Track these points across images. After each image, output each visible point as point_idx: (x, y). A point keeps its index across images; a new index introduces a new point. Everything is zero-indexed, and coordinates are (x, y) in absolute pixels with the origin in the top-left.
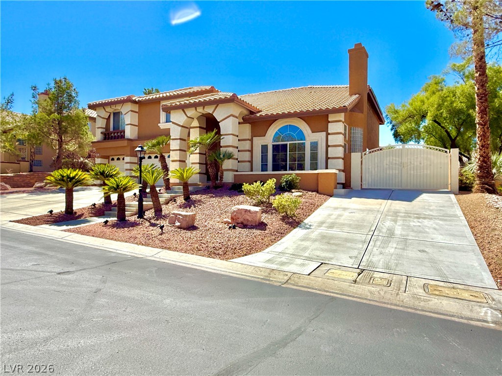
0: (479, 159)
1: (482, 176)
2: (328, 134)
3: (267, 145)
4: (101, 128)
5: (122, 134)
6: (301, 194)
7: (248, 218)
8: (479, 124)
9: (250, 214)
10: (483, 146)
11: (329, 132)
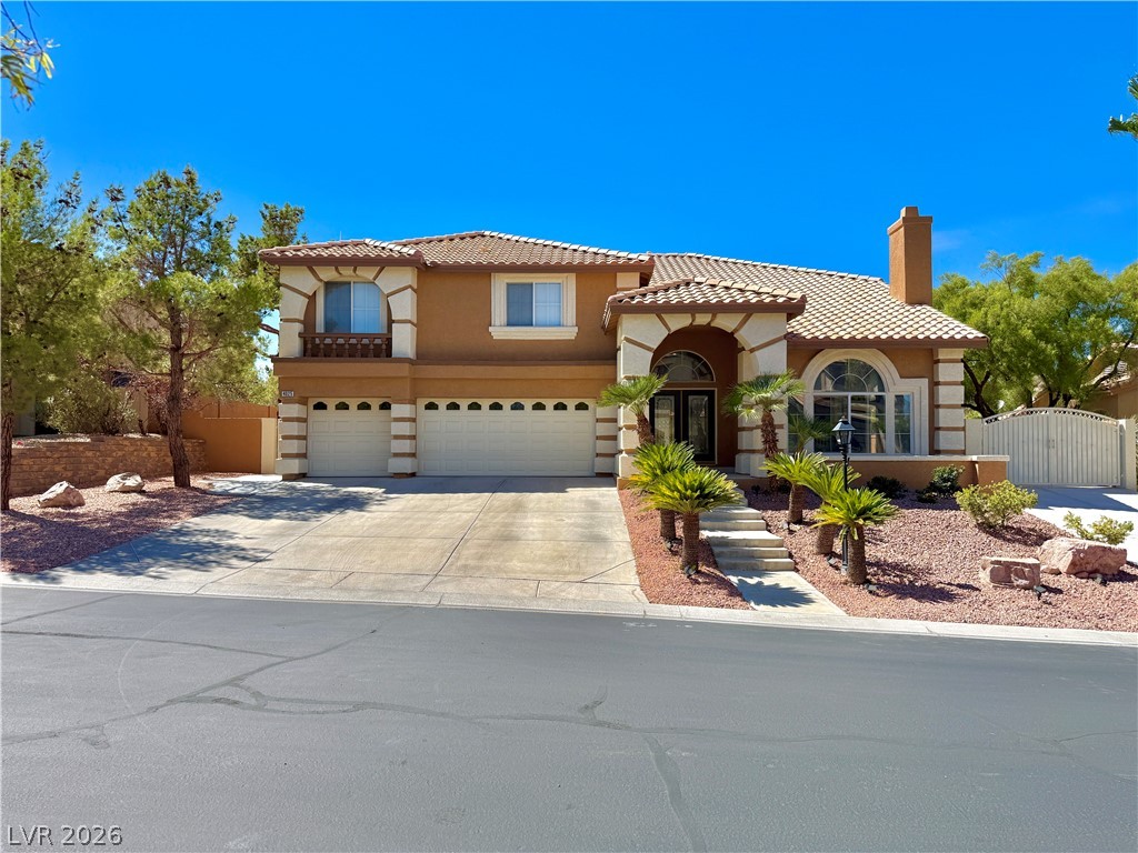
2: (934, 384)
4: (299, 321)
7: (1110, 561)
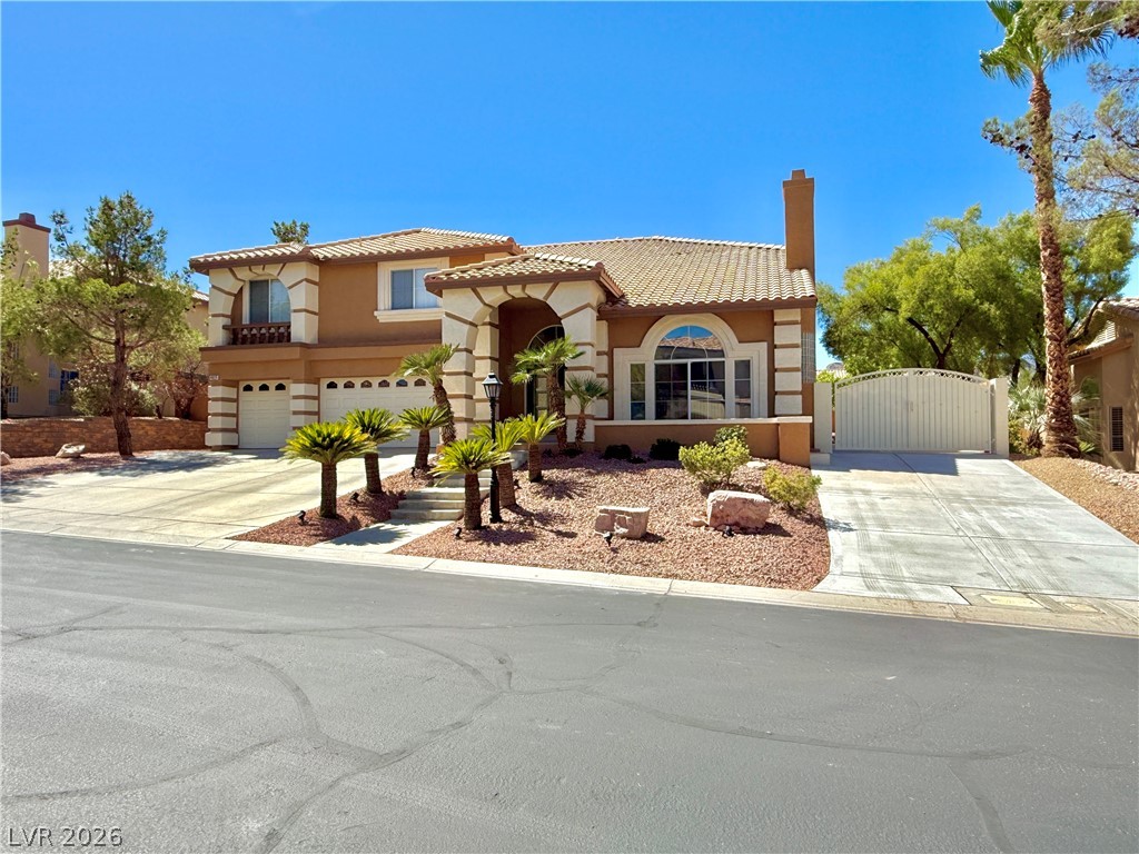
0: (1053, 398)
1: (1060, 428)
2: (772, 347)
3: (643, 366)
4: (223, 316)
5: (282, 330)
6: (763, 465)
7: (750, 514)
8: (1051, 338)
9: (754, 508)
10: (1059, 377)
11: (776, 343)
